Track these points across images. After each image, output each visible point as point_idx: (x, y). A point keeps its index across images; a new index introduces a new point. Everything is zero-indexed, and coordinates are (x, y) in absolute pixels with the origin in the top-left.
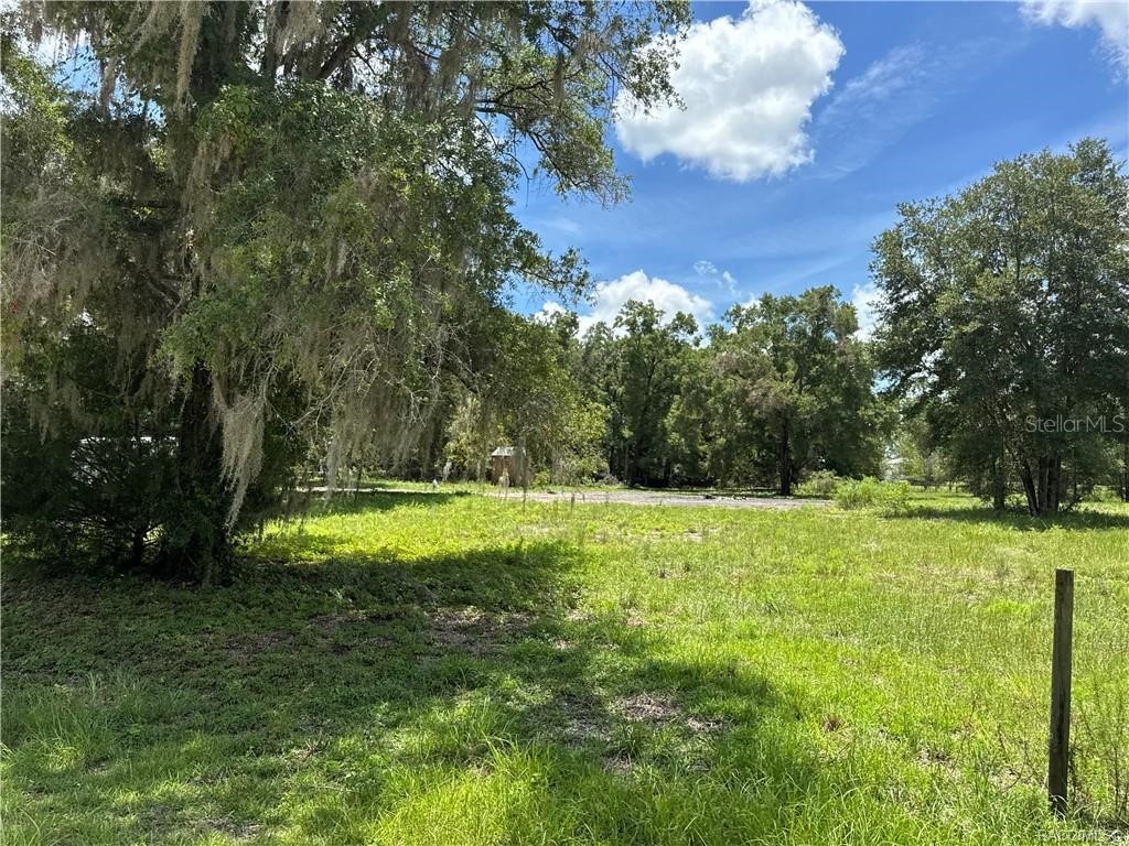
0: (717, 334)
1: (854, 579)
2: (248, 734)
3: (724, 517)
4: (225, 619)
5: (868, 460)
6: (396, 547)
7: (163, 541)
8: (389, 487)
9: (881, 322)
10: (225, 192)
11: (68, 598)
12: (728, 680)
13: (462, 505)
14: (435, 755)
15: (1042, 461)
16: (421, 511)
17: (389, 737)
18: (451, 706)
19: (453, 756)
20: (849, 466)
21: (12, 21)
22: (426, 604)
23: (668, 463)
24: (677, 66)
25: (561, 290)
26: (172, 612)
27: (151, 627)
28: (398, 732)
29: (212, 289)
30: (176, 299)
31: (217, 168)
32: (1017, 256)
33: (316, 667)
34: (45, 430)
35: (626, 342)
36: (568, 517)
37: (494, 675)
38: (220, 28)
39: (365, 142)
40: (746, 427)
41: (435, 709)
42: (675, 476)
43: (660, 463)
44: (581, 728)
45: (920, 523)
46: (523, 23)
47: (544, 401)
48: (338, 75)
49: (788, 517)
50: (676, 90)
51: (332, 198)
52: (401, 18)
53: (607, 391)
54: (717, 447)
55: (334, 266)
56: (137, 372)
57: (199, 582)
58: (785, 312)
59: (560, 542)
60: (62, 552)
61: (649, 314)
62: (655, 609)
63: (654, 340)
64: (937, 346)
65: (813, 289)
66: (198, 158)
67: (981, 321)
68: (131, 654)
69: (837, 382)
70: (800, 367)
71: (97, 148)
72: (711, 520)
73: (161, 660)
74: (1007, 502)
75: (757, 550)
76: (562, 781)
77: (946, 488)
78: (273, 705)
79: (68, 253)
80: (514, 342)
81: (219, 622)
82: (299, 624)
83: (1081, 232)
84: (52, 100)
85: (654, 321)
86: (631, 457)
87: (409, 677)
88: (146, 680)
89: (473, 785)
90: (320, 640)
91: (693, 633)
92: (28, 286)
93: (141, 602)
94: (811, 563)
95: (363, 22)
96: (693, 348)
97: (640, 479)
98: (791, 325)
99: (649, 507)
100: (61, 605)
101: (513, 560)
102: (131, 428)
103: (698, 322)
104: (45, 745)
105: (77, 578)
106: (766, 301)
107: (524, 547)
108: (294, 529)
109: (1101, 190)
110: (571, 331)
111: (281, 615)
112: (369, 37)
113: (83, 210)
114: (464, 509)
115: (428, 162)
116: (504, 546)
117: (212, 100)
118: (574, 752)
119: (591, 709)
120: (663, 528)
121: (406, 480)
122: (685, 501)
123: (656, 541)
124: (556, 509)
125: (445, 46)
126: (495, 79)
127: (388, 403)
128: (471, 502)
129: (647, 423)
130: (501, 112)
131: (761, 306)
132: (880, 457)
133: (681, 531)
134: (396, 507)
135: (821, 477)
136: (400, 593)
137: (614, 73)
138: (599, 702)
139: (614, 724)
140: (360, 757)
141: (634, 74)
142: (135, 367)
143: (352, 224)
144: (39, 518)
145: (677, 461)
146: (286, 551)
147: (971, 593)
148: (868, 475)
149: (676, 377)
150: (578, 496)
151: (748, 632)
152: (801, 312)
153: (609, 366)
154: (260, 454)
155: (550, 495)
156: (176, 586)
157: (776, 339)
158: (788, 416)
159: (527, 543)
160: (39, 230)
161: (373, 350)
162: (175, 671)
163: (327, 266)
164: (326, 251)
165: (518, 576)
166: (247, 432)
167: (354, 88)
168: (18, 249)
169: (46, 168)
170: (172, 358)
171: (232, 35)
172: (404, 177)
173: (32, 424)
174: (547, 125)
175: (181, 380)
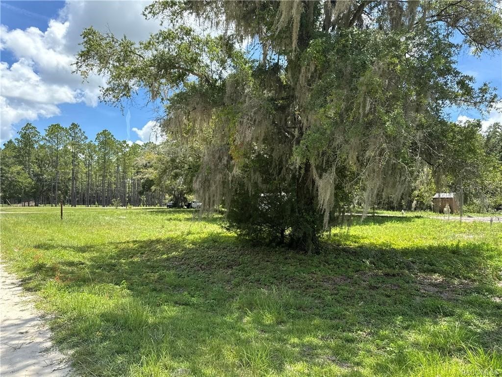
2: (337, 321)
4: (320, 268)
6: (390, 242)
7: (292, 234)
8: (380, 213)
10: (314, 86)
11: (261, 255)
13: (420, 223)
14: (433, 347)
16: (399, 225)
17: (405, 333)
18: (436, 323)
19: (443, 349)
21: (233, 37)
22: (411, 270)
25: (479, 106)
26: (298, 263)
27: (292, 269)
28: (409, 332)
30: (293, 136)
31: (309, 77)
33: (363, 295)
34: (250, 191)
36: (484, 230)
37: (458, 311)
38: (307, 16)
39: (376, 50)
41: (427, 323)
51: (362, 79)
55: (364, 110)
56: (280, 167)
57: (306, 252)
60: (257, 237)
66: (302, 74)
68: (286, 279)
71: (262, 80)
73: (297, 283)
78: (346, 310)
80: (454, 137)
81: (317, 270)
82: (353, 274)
84: (245, 65)
87: (411, 305)
88: (293, 291)
90: (362, 282)
92: (245, 137)
93: (286, 259)
100: (259, 257)
101: (456, 251)
104: (262, 313)
105: (263, 247)
107: (461, 245)
111: (343, 269)
113: (261, 104)
114: (421, 225)
117: (306, 48)
121: (388, 210)
124: (475, 226)
128: (424, 221)
130: (441, 20)
134: (386, 223)
136: (397, 264)
140: (393, 341)
142: (279, 165)
143: (372, 89)
144: (249, 224)
146: (339, 241)
150: (494, 218)
154: (333, 199)
155: (469, 218)
156: (298, 253)
159: (462, 243)
160: (247, 115)
161: (386, 146)
162: (303, 289)
163: (361, 111)
164: (360, 103)
165: (461, 260)
166: (328, 189)
167: (364, 28)
168: (241, 123)
169: (246, 91)
170: (296, 160)
171: (312, 19)
172: (397, 61)
173: (246, 189)
174: (467, 20)
175: (300, 168)
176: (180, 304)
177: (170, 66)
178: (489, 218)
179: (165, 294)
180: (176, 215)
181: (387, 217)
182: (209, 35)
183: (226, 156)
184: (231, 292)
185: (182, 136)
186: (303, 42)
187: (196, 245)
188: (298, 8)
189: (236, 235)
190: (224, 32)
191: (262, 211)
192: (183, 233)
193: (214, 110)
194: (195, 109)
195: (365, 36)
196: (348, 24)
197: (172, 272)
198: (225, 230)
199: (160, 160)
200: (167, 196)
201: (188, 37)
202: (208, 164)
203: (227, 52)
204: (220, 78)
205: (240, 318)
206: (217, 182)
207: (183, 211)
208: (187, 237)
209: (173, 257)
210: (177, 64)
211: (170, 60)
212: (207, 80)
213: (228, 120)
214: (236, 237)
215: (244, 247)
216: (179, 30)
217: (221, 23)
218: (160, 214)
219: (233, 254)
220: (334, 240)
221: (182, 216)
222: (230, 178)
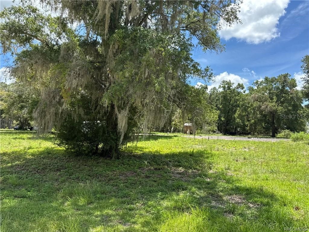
0: (251, 89)
1: (299, 163)
2: (125, 199)
3: (255, 144)
4: (118, 168)
5: (301, 126)
6: (160, 150)
7: (103, 148)
8: (156, 134)
9: (305, 84)
10: (117, 58)
11: (81, 161)
12: (261, 193)
13: (176, 139)
14: (175, 208)
16: (165, 140)
17: (162, 202)
18: (178, 195)
19: (180, 209)
20: (295, 128)
21: (67, 19)
22: (169, 166)
23: (236, 128)
24: (239, 11)
25: (204, 78)
26: (106, 165)
27: (101, 169)
28: (164, 201)
29: (114, 83)
30: (105, 86)
31: (115, 51)
33: (142, 182)
34: (76, 120)
35: (222, 93)
36: (206, 143)
37: (189, 187)
38: (114, 15)
39: (152, 42)
40: (261, 117)
41: (174, 195)
42: (238, 132)
43: (233, 128)
44: (216, 204)
46: (194, 4)
47: (200, 110)
48: (144, 24)
49: (276, 144)
51: (144, 57)
52: (160, 7)
53: (217, 107)
54: (251, 123)
55: (145, 75)
56: (96, 105)
57: (112, 158)
58: (272, 82)
59: (205, 150)
60: (79, 150)
61: (229, 84)
62: (235, 171)
63: (231, 92)
65: (281, 75)
66: (110, 49)
68: (96, 176)
69: (290, 103)
70: (278, 98)
71: (86, 49)
72: (251, 145)
73: (103, 178)
75: (266, 154)
76: (212, 218)
78: (131, 191)
79: (80, 75)
80: (191, 94)
81: (117, 168)
82: (137, 170)
84: (75, 38)
85: (231, 86)
86: (224, 126)
87: (166, 186)
88: (100, 183)
89: (186, 217)
90: (142, 174)
91: (248, 178)
92: (72, 84)
93: (98, 163)
94: (284, 158)
95: (150, 9)
96: (243, 93)
97: (227, 132)
98: (274, 86)
99: (231, 141)
100: (80, 163)
101: (192, 155)
102: (95, 119)
103: (244, 86)
104: (78, 198)
105: (83, 156)
106: (266, 79)
107: (195, 151)
108: (134, 144)
110: (206, 90)
111: (132, 167)
112: (152, 13)
113: (83, 64)
114: (176, 140)
115: (169, 46)
116: (189, 151)
117: (113, 34)
118: (215, 211)
119: (218, 199)
120: (236, 147)
121: (160, 132)
122: (242, 139)
123: (234, 150)
124: (203, 141)
125: (172, 13)
126: (186, 21)
127: (158, 112)
128: (178, 138)
129: (229, 116)
130: (187, 30)
131: (265, 80)
132: (305, 126)
133: (241, 148)
134: (159, 139)
135: (285, 132)
136: (162, 163)
137: (220, 16)
138: (221, 197)
139: (225, 203)
140: (155, 207)
141: (226, 15)
143: (149, 64)
144: (74, 141)
145: (238, 127)
146: (132, 150)
148: (302, 131)
149: (238, 102)
150: (210, 137)
151: (266, 178)
152: (278, 82)
153: (217, 100)
154: (127, 126)
155: (200, 137)
156: (106, 159)
157: (270, 90)
158: (274, 113)
159: (195, 150)
160: (74, 70)
161: (155, 97)
162: (107, 181)
163: (143, 76)
164: (142, 71)
165: (194, 159)
166: (124, 120)
167: (148, 27)
168: (69, 75)
169: (74, 55)
170: (105, 101)
171: (117, 17)
172: (163, 50)
173: (73, 118)
174: (200, 32)
175: (108, 107)
176: (18, 197)
177: (19, 32)
178: (208, 137)
179: (7, 191)
180: (21, 135)
181: (160, 136)
182: (50, 15)
183: (58, 96)
184: (58, 187)
185: (27, 80)
186: (112, 30)
187: (34, 156)
188: (109, 9)
189: (65, 149)
190: (61, 15)
191: (83, 133)
192: (25, 148)
193: (51, 64)
194: (36, 62)
195: (147, 33)
196: (139, 24)
197: (14, 175)
198: (57, 146)
199: (9, 96)
200: (15, 122)
201: (34, 14)
202: (45, 101)
203: (62, 28)
204: (57, 44)
205: (63, 203)
206: (51, 113)
207: (27, 133)
208: (28, 151)
209: (16, 165)
210: (25, 31)
211: (19, 28)
212: (47, 45)
213: (60, 73)
214: (65, 150)
215: (69, 157)
216: (28, 8)
217: (59, 9)
218: (7, 135)
219: (62, 162)
220: (129, 150)
221: (25, 136)
222: (60, 111)
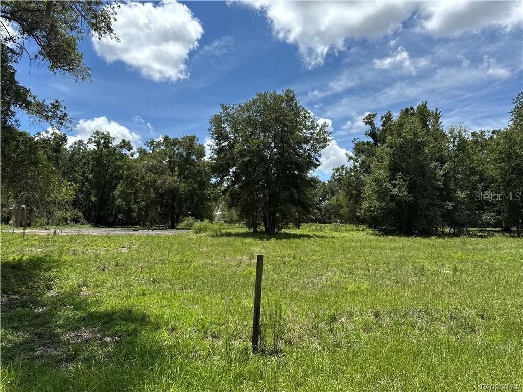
0: (142, 152)
1: (194, 264)
3: (140, 240)
5: (208, 212)
9: (213, 154)
12: (128, 316)
15: (270, 213)
20: (200, 215)
23: (116, 214)
24: (116, 20)
25: (51, 121)
32: (264, 132)
35: (95, 152)
40: (156, 197)
42: (119, 220)
43: (112, 214)
44: (45, 350)
45: (225, 239)
49: (171, 238)
50: (115, 32)
53: (84, 176)
54: (141, 206)
58: (174, 145)
59: (46, 256)
61: (107, 138)
62: (96, 286)
63: (109, 152)
64: (234, 166)
65: (187, 136)
67: (250, 156)
69: (196, 178)
70: (180, 170)
72: (134, 241)
74: (258, 229)
77: (238, 224)
83: (285, 125)
85: (110, 143)
86: (95, 210)
91: (115, 296)
94: (177, 258)
96: (130, 158)
97: (100, 222)
98: (177, 151)
99: (103, 236)
101: (16, 266)
103: (133, 145)
106: (166, 139)
107: (24, 259)
109: (292, 110)
116: (11, 259)
119: (51, 340)
120: (108, 246)
122: (123, 233)
123: (103, 253)
124: (48, 238)
129: (105, 194)
131: (164, 141)
132: (213, 211)
133: (117, 247)
135: (188, 220)
137: (82, 15)
138: (57, 336)
139: (64, 346)
145: (120, 213)
147: (239, 267)
148: (207, 219)
149: (121, 171)
151: (142, 293)
152: (181, 146)
153: (85, 164)
155: (46, 231)
157: (170, 157)
158: (175, 193)
159: (26, 257)
174: (44, 33)
